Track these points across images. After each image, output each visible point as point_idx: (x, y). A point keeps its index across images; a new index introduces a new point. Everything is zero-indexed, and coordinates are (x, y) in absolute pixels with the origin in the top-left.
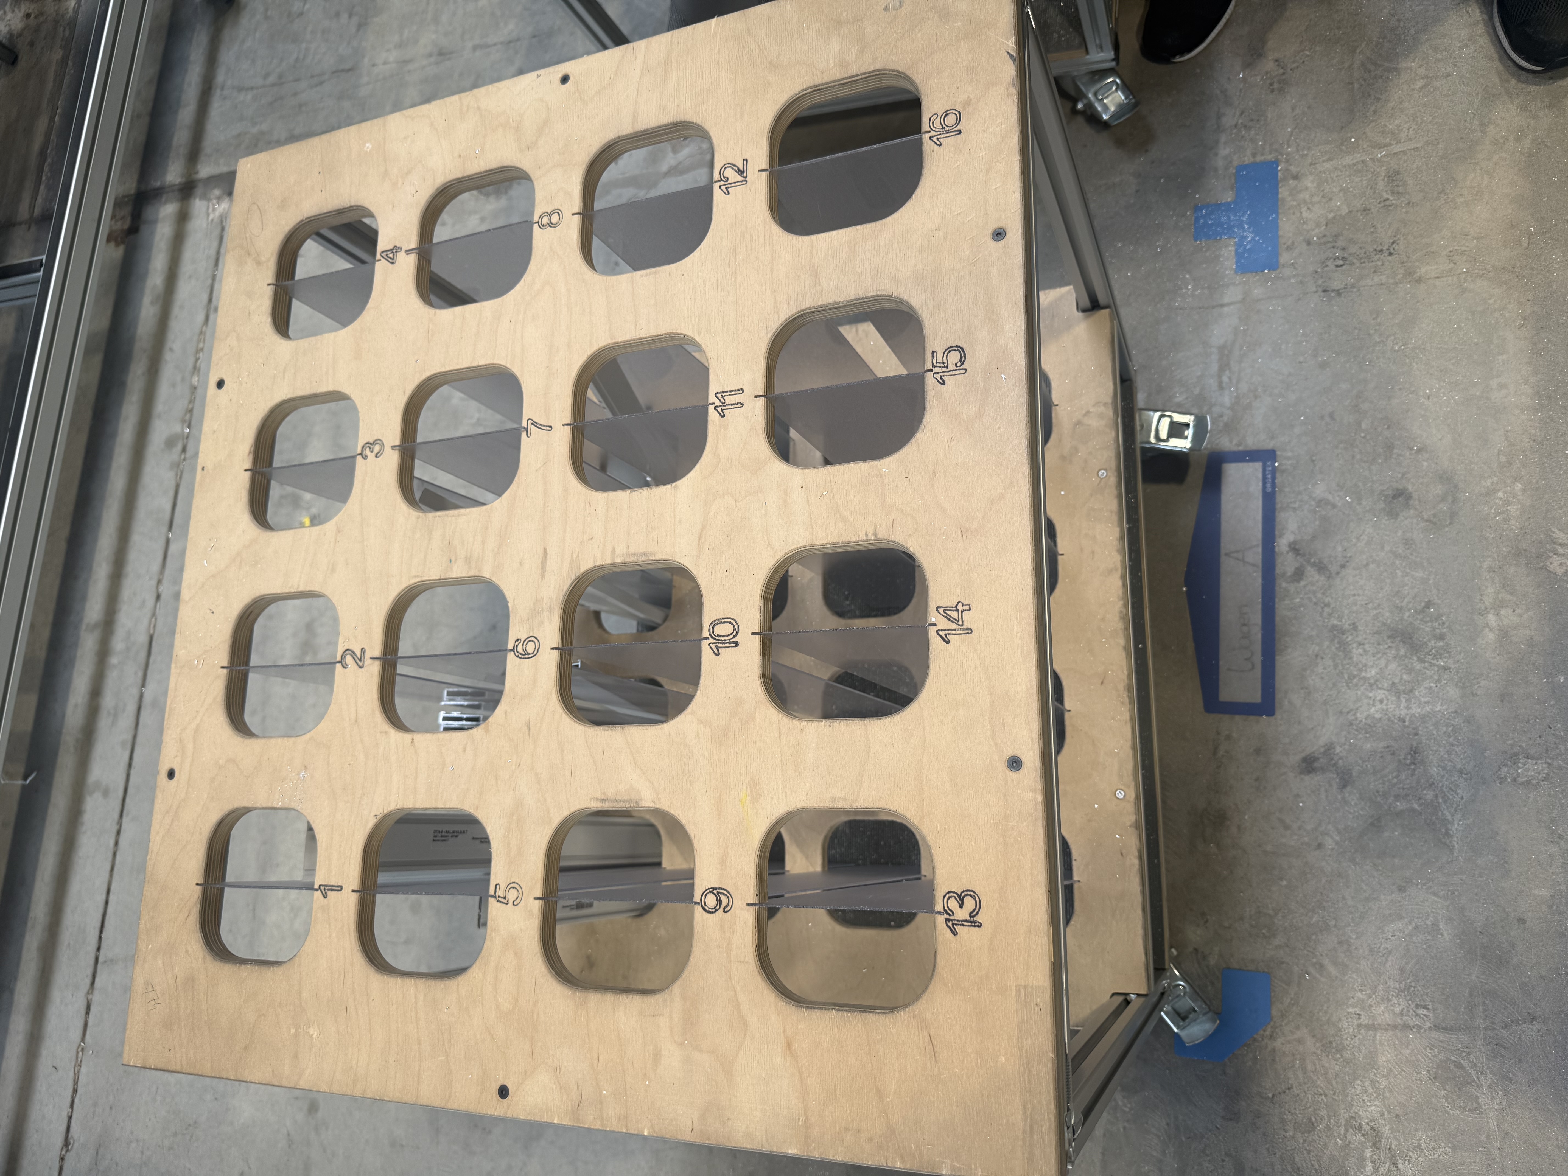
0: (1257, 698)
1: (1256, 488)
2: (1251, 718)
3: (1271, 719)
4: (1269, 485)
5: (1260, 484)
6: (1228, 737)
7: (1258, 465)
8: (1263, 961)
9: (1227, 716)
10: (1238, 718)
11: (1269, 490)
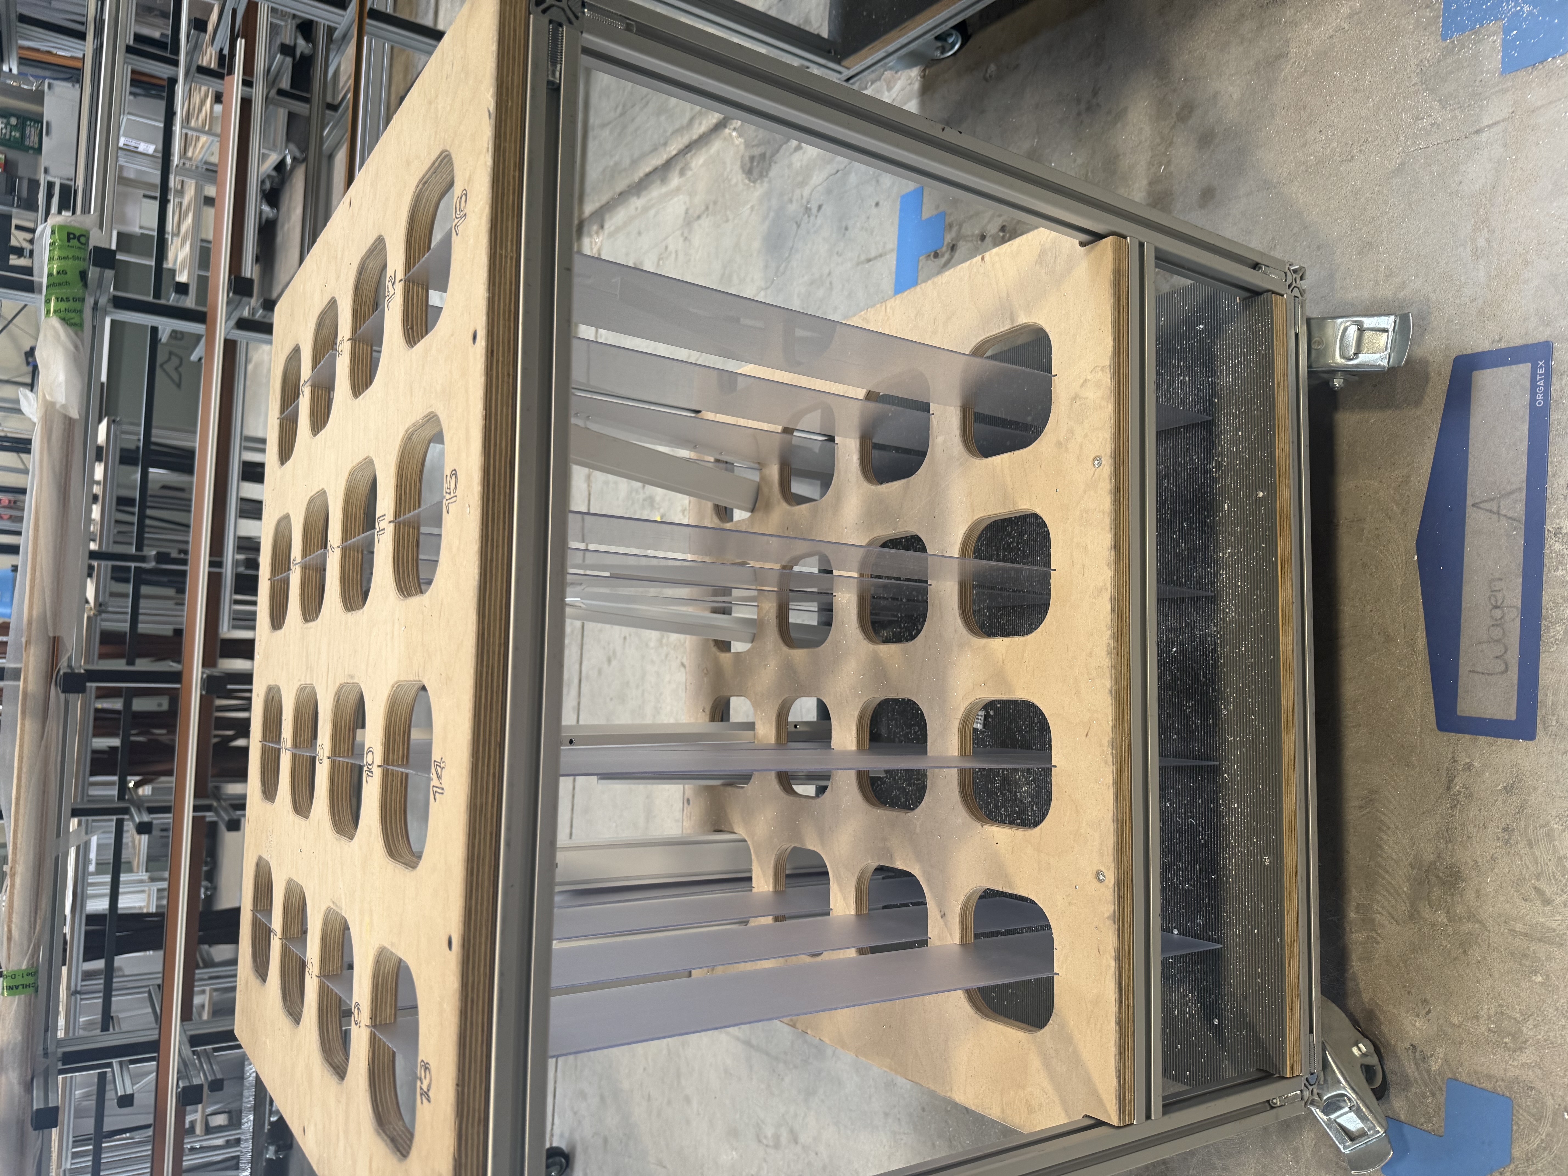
0: (1511, 714)
1: (1521, 403)
2: (1501, 741)
3: (1530, 743)
4: (1540, 397)
5: (1528, 396)
6: (1468, 767)
7: (1525, 368)
8: (1503, 1080)
9: (1468, 737)
10: (1482, 740)
11: (1540, 403)
